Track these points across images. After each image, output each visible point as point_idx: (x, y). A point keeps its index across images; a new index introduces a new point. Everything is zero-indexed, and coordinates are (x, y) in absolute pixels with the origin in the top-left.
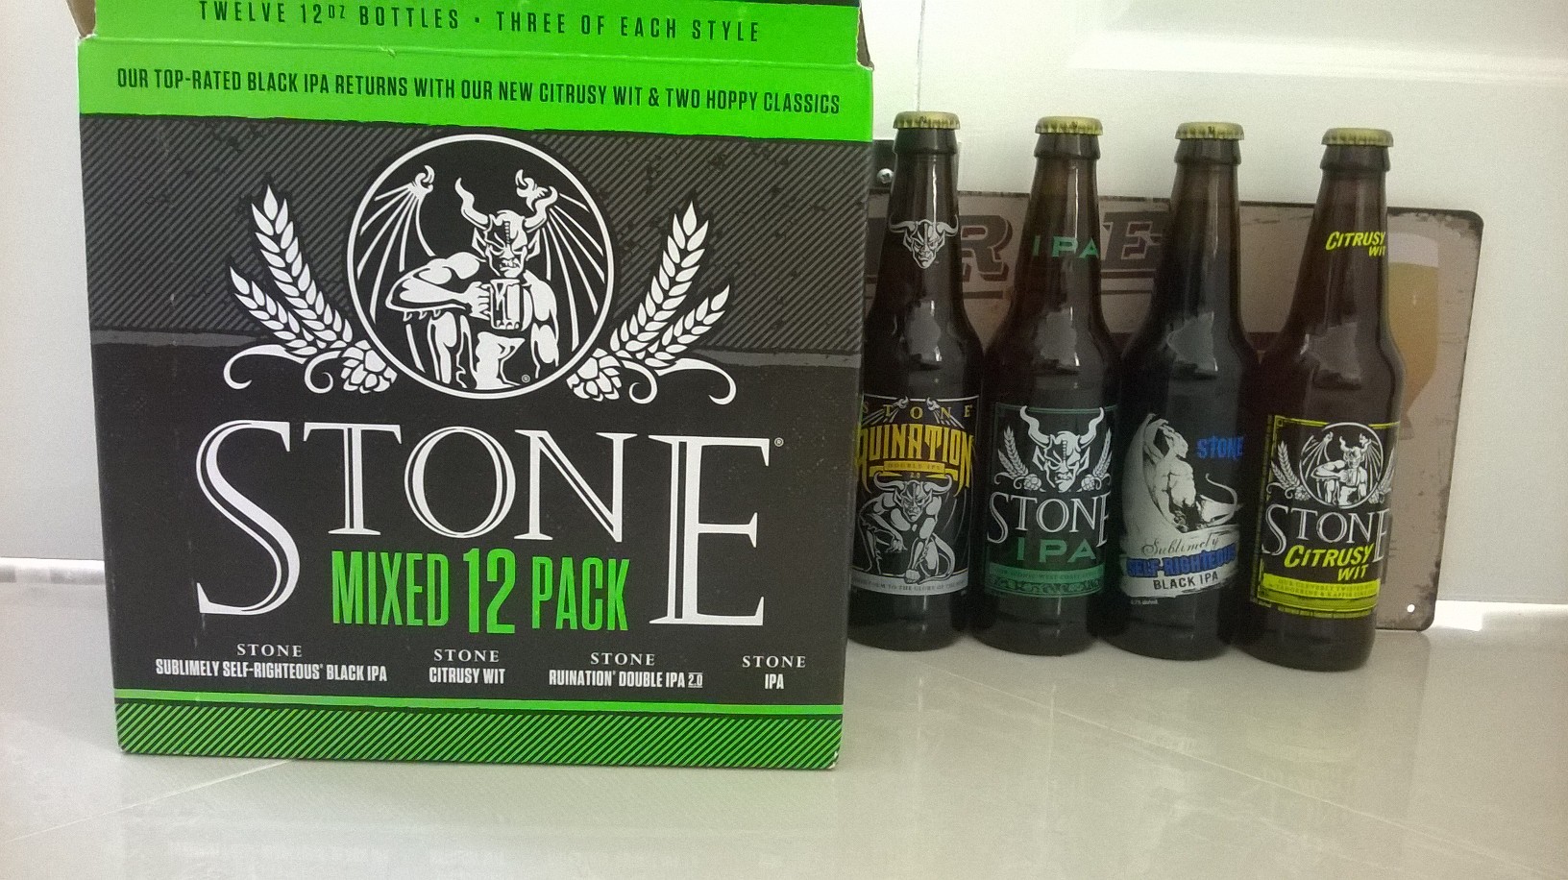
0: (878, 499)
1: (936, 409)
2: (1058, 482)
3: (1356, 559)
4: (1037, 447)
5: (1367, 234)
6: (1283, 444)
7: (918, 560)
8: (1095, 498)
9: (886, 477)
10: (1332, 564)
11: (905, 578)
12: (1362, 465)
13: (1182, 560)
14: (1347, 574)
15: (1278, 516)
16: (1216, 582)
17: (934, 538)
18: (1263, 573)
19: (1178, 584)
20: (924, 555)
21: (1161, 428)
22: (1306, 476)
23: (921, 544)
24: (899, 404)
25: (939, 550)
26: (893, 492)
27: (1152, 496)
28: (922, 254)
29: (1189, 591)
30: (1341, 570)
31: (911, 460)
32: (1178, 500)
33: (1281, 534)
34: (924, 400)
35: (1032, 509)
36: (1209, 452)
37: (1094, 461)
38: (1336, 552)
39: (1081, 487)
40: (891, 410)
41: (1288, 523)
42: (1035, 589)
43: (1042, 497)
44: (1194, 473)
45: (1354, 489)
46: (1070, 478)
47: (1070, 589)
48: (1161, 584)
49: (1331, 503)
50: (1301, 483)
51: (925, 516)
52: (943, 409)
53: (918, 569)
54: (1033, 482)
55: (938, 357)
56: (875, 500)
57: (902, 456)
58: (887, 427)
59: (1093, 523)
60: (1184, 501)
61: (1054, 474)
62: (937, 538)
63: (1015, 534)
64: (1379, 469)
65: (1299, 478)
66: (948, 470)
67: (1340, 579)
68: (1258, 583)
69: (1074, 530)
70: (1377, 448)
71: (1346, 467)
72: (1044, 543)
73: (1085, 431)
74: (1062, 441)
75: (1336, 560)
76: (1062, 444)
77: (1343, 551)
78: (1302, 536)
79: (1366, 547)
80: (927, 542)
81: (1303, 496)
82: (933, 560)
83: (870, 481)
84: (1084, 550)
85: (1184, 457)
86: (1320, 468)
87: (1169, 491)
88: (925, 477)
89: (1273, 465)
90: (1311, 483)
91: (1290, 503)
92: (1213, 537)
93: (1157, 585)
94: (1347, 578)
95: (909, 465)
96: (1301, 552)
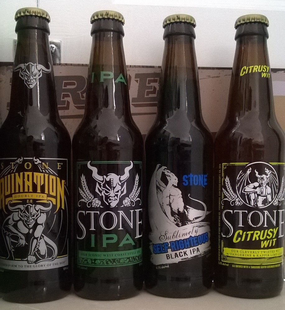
0: (11, 217)
1: (39, 163)
2: (109, 202)
3: (269, 236)
4: (97, 183)
5: (260, 66)
6: (227, 177)
7: (34, 250)
8: (132, 211)
9: (14, 203)
10: (257, 239)
11: (27, 260)
12: (268, 184)
13: (180, 243)
14: (266, 244)
15: (228, 216)
16: (199, 253)
17: (43, 237)
18: (223, 248)
19: (179, 256)
20: (38, 247)
21: (164, 171)
22: (240, 192)
23: (35, 241)
24: (18, 161)
25: (47, 243)
26: (18, 211)
27: (161, 208)
28: (29, 80)
29: (185, 259)
30: (262, 242)
31: (26, 192)
32: (175, 209)
33: (230, 225)
34: (32, 158)
35: (97, 217)
36: (189, 183)
37: (129, 190)
38: (259, 232)
39: (123, 204)
40: (14, 165)
41: (233, 219)
42: (102, 263)
43: (102, 211)
44: (182, 194)
45: (265, 198)
46: (117, 199)
47: (121, 261)
48: (170, 256)
49: (254, 206)
50: (238, 197)
51: (36, 225)
52: (43, 163)
53: (35, 255)
54: (97, 203)
55: (43, 138)
56: (9, 217)
57: (21, 190)
58: (13, 175)
59: (131, 225)
60: (178, 210)
61: (107, 198)
62: (45, 237)
63: (89, 232)
64: (277, 186)
65: (236, 194)
66: (49, 198)
67: (262, 247)
68: (221, 254)
69: (121, 228)
70: (275, 175)
71: (260, 186)
72: (105, 236)
73: (123, 173)
74: (110, 179)
75: (259, 237)
76: (110, 181)
77: (262, 231)
78: (241, 225)
79: (274, 229)
80: (39, 239)
81: (239, 204)
82: (43, 249)
83: (6, 207)
84: (128, 239)
85: (176, 185)
86: (246, 187)
87: (170, 205)
88: (35, 202)
89: (223, 189)
90: (243, 196)
91: (234, 208)
92: (195, 229)
93: (168, 257)
94: (266, 247)
95: (26, 196)
96: (241, 234)
